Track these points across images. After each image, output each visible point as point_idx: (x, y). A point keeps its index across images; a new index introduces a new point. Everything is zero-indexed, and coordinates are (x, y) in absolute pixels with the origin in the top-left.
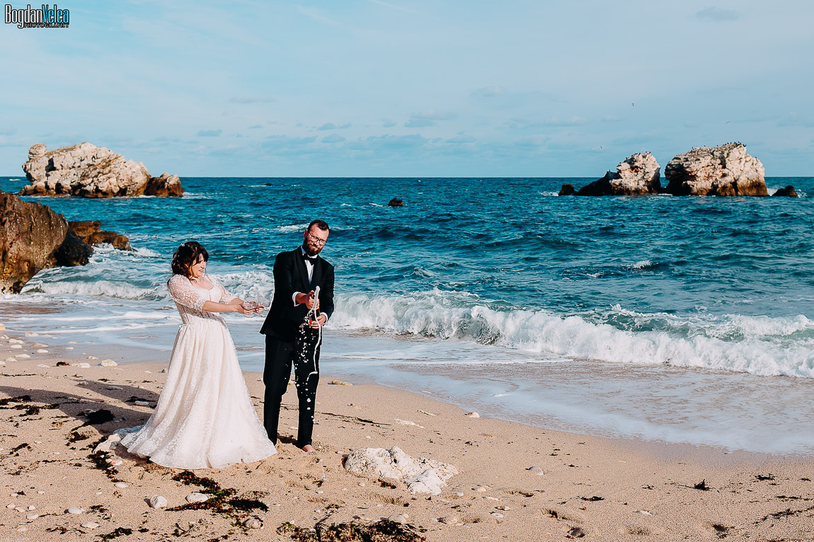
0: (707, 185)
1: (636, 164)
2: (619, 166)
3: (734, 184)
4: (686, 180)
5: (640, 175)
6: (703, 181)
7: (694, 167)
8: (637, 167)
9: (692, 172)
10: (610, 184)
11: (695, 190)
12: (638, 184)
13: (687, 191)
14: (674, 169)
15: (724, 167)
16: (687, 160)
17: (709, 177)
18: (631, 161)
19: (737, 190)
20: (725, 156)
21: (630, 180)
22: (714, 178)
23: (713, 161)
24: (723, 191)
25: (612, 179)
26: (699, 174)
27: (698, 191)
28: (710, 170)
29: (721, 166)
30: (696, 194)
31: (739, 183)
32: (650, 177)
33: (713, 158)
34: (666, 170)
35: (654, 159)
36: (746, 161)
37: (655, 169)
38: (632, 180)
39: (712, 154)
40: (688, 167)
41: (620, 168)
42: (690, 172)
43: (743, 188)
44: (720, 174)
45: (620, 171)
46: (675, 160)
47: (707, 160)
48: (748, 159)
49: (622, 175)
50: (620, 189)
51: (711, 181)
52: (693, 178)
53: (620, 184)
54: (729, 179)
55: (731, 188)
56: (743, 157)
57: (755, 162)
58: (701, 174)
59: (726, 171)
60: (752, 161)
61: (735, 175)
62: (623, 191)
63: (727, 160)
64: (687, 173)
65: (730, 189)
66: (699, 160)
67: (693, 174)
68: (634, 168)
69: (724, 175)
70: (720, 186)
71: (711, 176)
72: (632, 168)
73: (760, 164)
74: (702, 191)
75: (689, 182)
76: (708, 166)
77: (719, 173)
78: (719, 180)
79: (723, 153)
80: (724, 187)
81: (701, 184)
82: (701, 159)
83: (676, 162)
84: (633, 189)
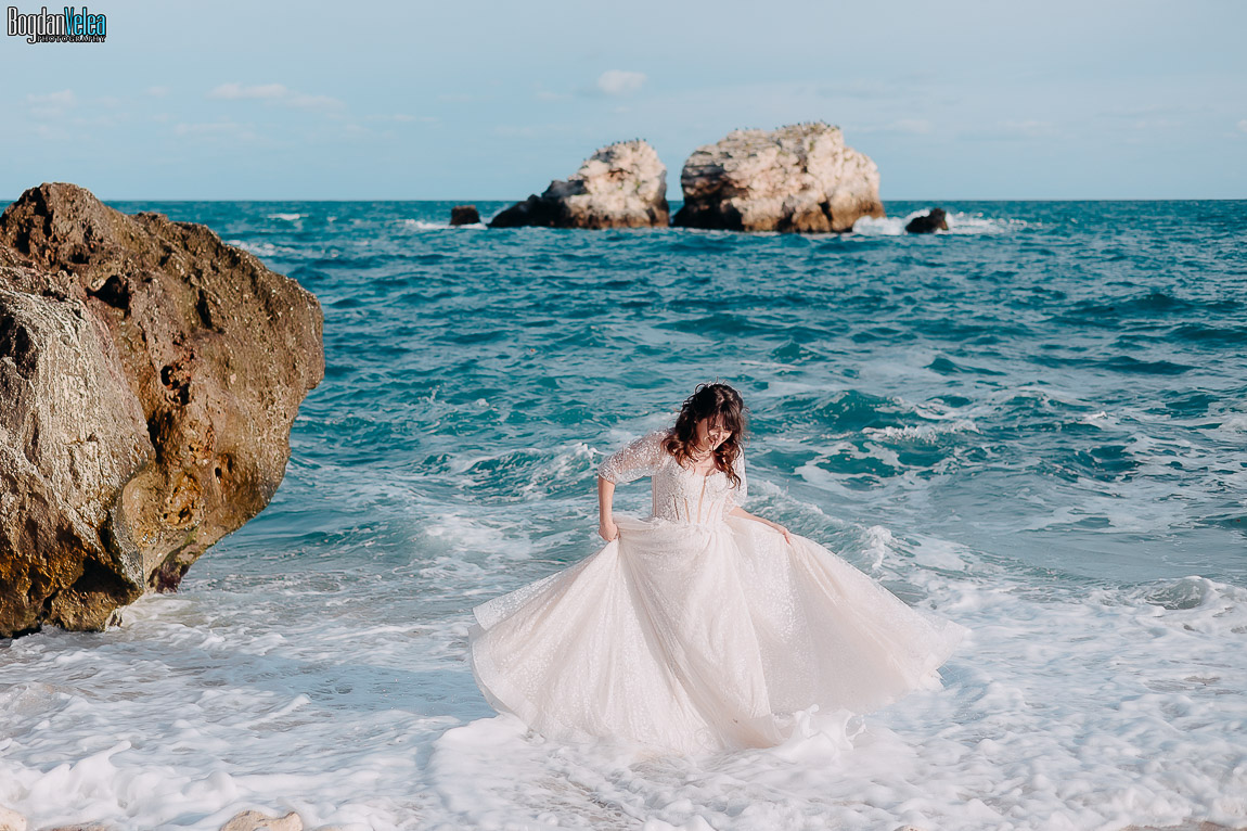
0: (774, 208)
1: (618, 165)
2: (583, 167)
3: (825, 207)
4: (729, 197)
5: (629, 186)
6: (765, 200)
7: (743, 170)
8: (621, 170)
9: (742, 180)
10: (563, 206)
11: (748, 219)
12: (626, 207)
13: (734, 220)
14: (702, 175)
15: (805, 170)
16: (728, 156)
17: (774, 192)
18: (608, 156)
19: (830, 218)
20: (806, 146)
21: (606, 196)
22: (785, 194)
23: (783, 159)
24: (804, 220)
25: (569, 196)
26: (755, 185)
27: (756, 221)
28: (778, 176)
29: (798, 169)
30: (751, 228)
31: (835, 204)
32: (651, 191)
33: (780, 153)
34: (683, 177)
35: (654, 154)
36: (846, 160)
37: (658, 173)
38: (613, 198)
39: (779, 144)
40: (733, 171)
41: (586, 172)
42: (737, 182)
43: (843, 214)
44: (797, 186)
45: (586, 179)
46: (701, 157)
47: (768, 157)
48: (848, 155)
49: (589, 186)
50: (591, 217)
51: (780, 199)
52: (743, 192)
53: (590, 207)
54: (816, 196)
55: (818, 215)
56: (840, 150)
57: (862, 162)
58: (759, 186)
59: (807, 179)
60: (855, 160)
61: (828, 186)
62: (593, 222)
63: (810, 156)
64: (727, 183)
65: (817, 217)
66: (754, 155)
67: (743, 185)
68: (616, 174)
69: (805, 188)
70: (798, 210)
71: (780, 190)
72: (612, 173)
73: (873, 166)
74: (763, 220)
75: (736, 202)
76: (772, 168)
77: (794, 183)
78: (797, 197)
79: (800, 142)
80: (807, 214)
81: (759, 206)
82: (759, 154)
83: (705, 160)
84: (618, 216)
